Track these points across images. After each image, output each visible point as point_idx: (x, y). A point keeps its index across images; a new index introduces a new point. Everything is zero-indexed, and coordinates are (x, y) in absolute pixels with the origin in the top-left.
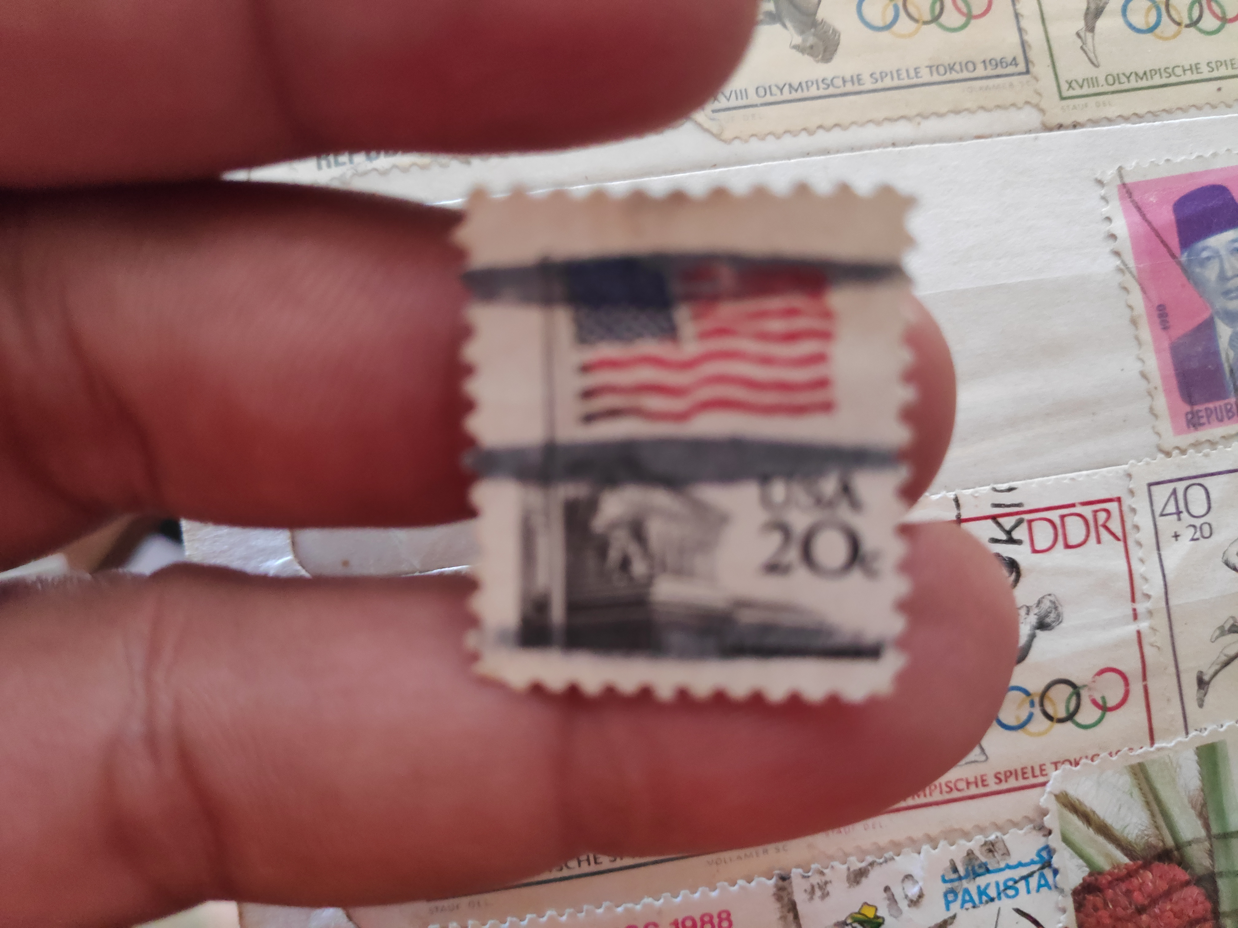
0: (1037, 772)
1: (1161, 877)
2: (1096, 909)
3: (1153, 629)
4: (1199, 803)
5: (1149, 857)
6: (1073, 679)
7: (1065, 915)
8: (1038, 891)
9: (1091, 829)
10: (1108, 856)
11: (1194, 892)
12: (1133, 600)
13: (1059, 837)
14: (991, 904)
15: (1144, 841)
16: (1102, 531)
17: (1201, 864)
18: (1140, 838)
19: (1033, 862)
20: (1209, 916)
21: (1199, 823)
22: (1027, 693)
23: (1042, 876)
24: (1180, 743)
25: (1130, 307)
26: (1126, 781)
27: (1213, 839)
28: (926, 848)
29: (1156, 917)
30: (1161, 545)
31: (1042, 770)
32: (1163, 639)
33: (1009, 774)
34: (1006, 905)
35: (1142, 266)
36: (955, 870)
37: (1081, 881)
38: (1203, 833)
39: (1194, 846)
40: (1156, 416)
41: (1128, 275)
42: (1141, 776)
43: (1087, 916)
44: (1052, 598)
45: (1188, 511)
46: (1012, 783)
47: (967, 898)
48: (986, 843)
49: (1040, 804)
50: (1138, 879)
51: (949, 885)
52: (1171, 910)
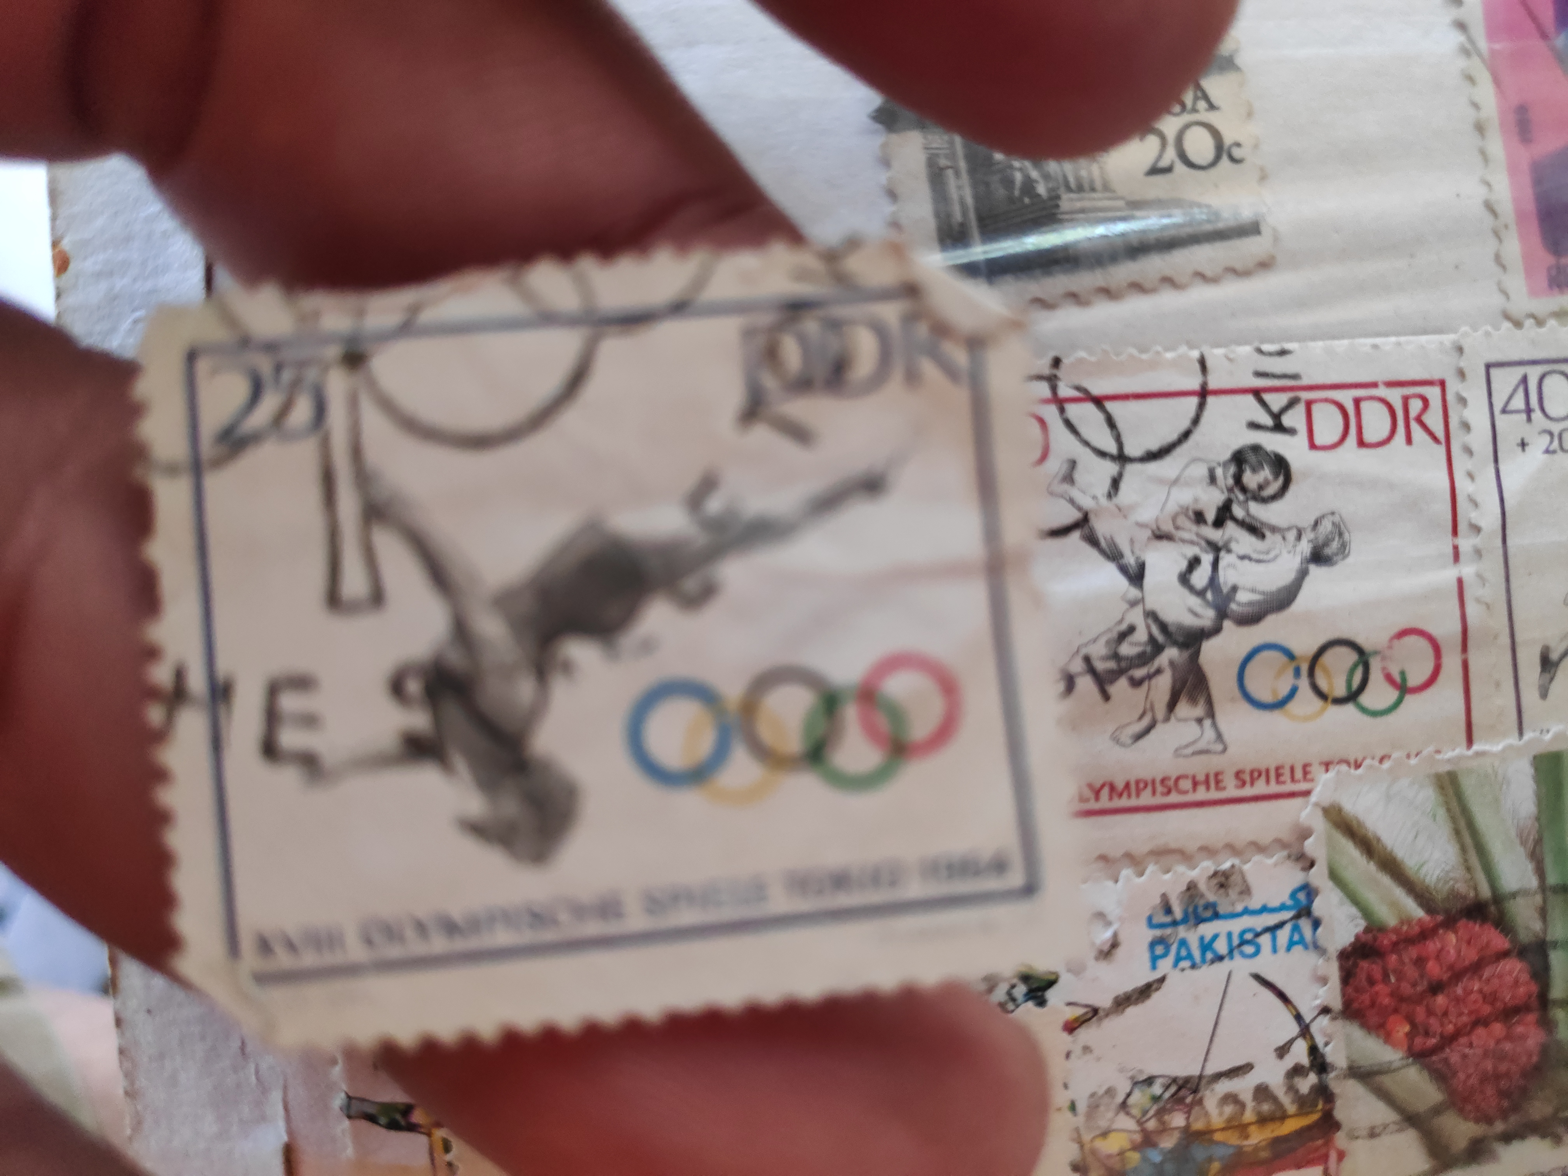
0: (1299, 774)
1: (1469, 943)
2: (1371, 982)
3: (1480, 576)
4: (1532, 837)
5: (1454, 911)
6: (1360, 640)
7: (1325, 988)
8: (1289, 949)
9: (1372, 863)
10: (1394, 905)
11: (1514, 967)
12: (1455, 532)
13: (1325, 872)
14: (1217, 966)
15: (1447, 887)
16: (1415, 427)
17: (1527, 928)
18: (1442, 882)
19: (1283, 907)
20: (1534, 1003)
21: (1530, 867)
22: (1290, 656)
23: (1296, 929)
24: (1510, 747)
25: (1476, 106)
26: (1428, 796)
27: (1549, 893)
28: (1126, 873)
29: (1458, 1000)
30: (1500, 454)
31: (1305, 773)
32: (1494, 591)
33: (1255, 775)
34: (1241, 967)
35: (1497, 46)
36: (1168, 910)
37: (1352, 939)
38: (1533, 882)
39: (1520, 901)
40: (1504, 267)
41: (1476, 61)
42: (1451, 792)
43: (1357, 990)
44: (1337, 519)
45: (1543, 409)
46: (1260, 788)
47: (1184, 953)
48: (1215, 874)
49: (1301, 820)
50: (1435, 943)
51: (1158, 933)
52: (1480, 991)
